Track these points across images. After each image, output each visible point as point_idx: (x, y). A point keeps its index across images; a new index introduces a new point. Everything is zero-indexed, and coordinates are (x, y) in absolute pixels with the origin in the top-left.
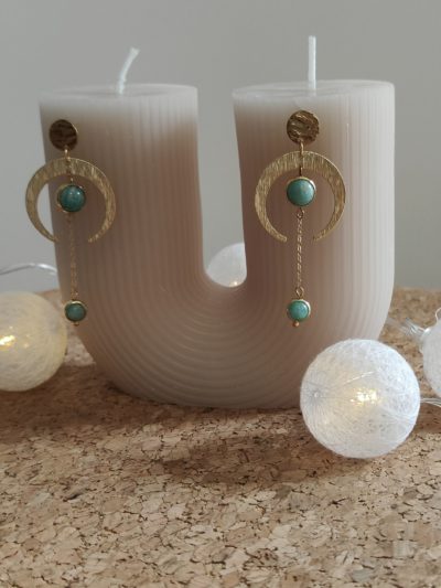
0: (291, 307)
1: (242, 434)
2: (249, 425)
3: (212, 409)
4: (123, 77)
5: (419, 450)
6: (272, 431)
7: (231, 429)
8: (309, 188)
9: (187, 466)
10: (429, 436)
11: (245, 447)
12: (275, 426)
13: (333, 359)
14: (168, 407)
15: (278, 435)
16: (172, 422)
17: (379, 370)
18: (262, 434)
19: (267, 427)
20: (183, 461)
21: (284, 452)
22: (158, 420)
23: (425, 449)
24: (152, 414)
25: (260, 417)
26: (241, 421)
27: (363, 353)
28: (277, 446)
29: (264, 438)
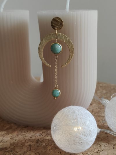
0: (53, 92)
1: (33, 138)
2: (38, 134)
3: (28, 126)
4: (3, 6)
5: (97, 150)
6: (45, 138)
7: (30, 136)
8: (59, 47)
9: (7, 150)
10: (103, 144)
11: (32, 144)
12: (47, 135)
13: (63, 114)
14: (12, 125)
15: (46, 140)
16: (10, 130)
17: (79, 120)
18: (41, 139)
19: (44, 135)
20: (6, 148)
21: (45, 147)
22: (6, 130)
23: (100, 150)
24: (5, 127)
25: (43, 131)
26: (36, 132)
27: (74, 112)
28: (44, 144)
29: (41, 140)
